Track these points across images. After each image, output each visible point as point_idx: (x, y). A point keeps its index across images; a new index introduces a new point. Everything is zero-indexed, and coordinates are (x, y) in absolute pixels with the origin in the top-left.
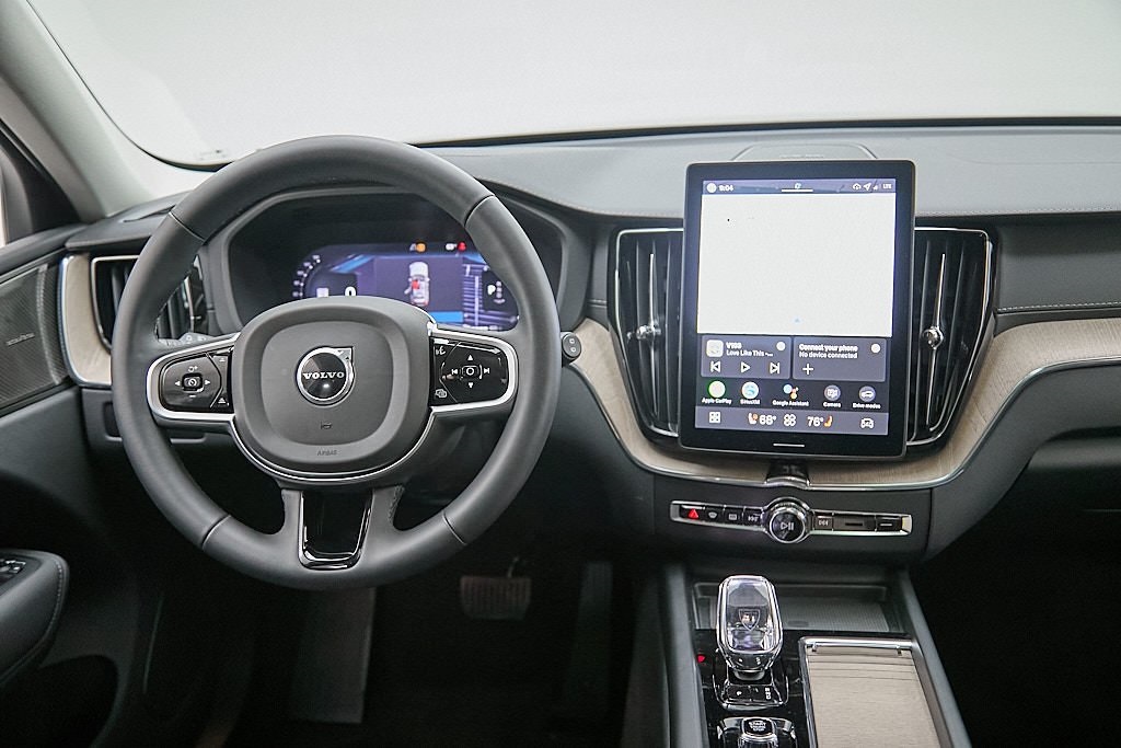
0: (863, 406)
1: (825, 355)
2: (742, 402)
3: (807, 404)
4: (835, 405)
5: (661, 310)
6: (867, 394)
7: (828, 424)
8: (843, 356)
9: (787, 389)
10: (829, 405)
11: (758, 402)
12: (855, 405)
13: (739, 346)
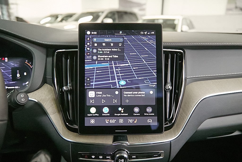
0: (148, 114)
1: (133, 96)
2: (103, 115)
3: (127, 114)
4: (138, 114)
5: (72, 80)
6: (149, 110)
7: (135, 122)
8: (140, 96)
9: (120, 109)
10: (135, 114)
11: (109, 115)
12: (145, 114)
13: (101, 93)
